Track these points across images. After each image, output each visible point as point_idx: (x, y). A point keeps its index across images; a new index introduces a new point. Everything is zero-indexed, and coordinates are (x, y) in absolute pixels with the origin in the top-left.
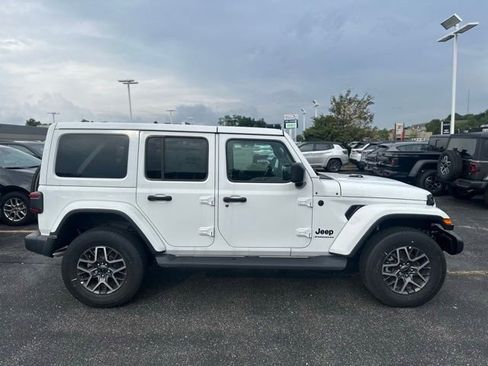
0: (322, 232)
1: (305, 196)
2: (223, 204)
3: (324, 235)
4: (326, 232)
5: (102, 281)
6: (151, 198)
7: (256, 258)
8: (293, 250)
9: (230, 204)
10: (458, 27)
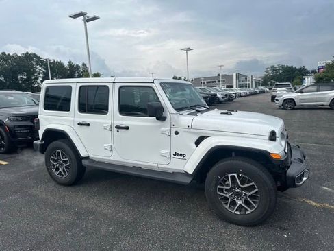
0: (178, 155)
1: (165, 127)
2: (115, 130)
3: (179, 157)
4: (181, 155)
7: (139, 168)
8: (159, 166)
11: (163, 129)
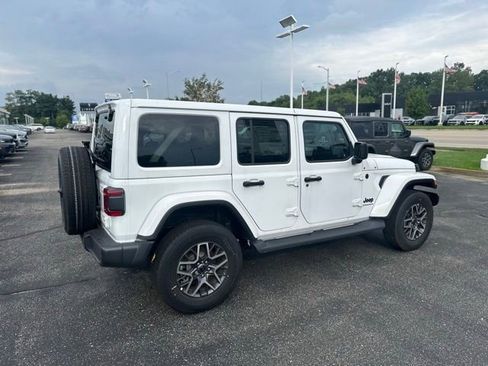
1: (358, 171)
2: (304, 183)
3: (368, 203)
4: (369, 200)
5: (204, 280)
6: (247, 184)
7: (321, 231)
9: (310, 183)
10: (293, 27)
11: (356, 174)
